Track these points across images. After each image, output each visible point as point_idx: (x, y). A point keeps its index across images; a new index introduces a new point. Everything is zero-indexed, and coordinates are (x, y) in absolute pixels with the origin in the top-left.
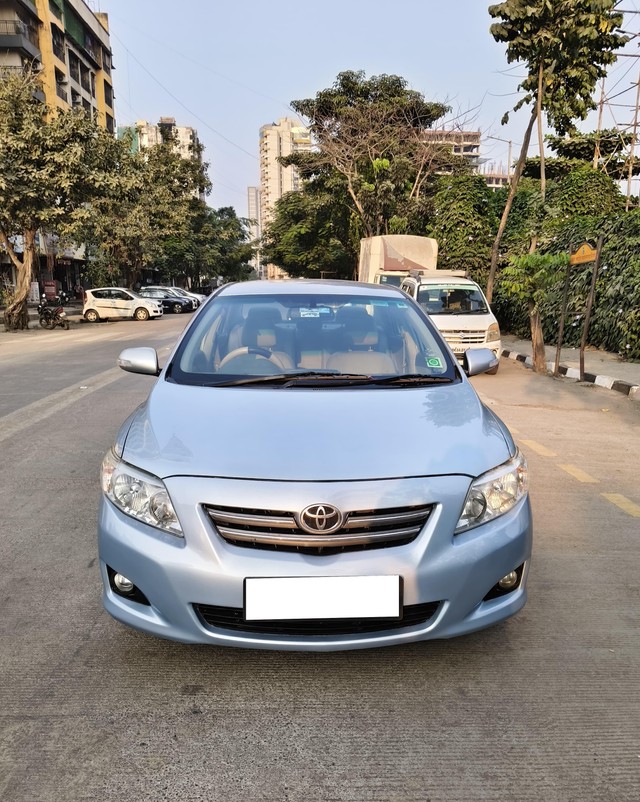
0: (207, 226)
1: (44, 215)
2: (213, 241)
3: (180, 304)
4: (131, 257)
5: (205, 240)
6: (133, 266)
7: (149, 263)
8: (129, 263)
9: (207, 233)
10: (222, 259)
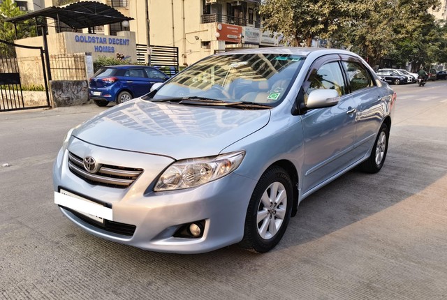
0: (433, 31)
1: (313, 29)
2: (436, 40)
3: (399, 79)
4: (375, 51)
5: (429, 41)
6: (375, 56)
7: (385, 55)
8: (373, 55)
9: (432, 36)
10: (441, 52)
